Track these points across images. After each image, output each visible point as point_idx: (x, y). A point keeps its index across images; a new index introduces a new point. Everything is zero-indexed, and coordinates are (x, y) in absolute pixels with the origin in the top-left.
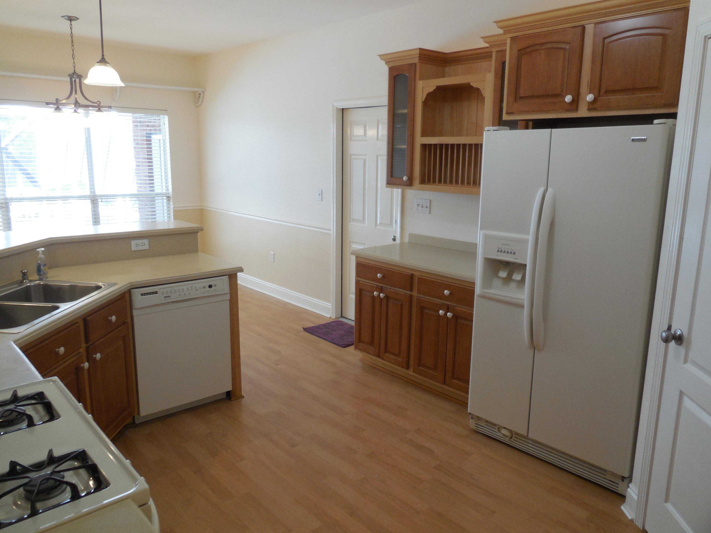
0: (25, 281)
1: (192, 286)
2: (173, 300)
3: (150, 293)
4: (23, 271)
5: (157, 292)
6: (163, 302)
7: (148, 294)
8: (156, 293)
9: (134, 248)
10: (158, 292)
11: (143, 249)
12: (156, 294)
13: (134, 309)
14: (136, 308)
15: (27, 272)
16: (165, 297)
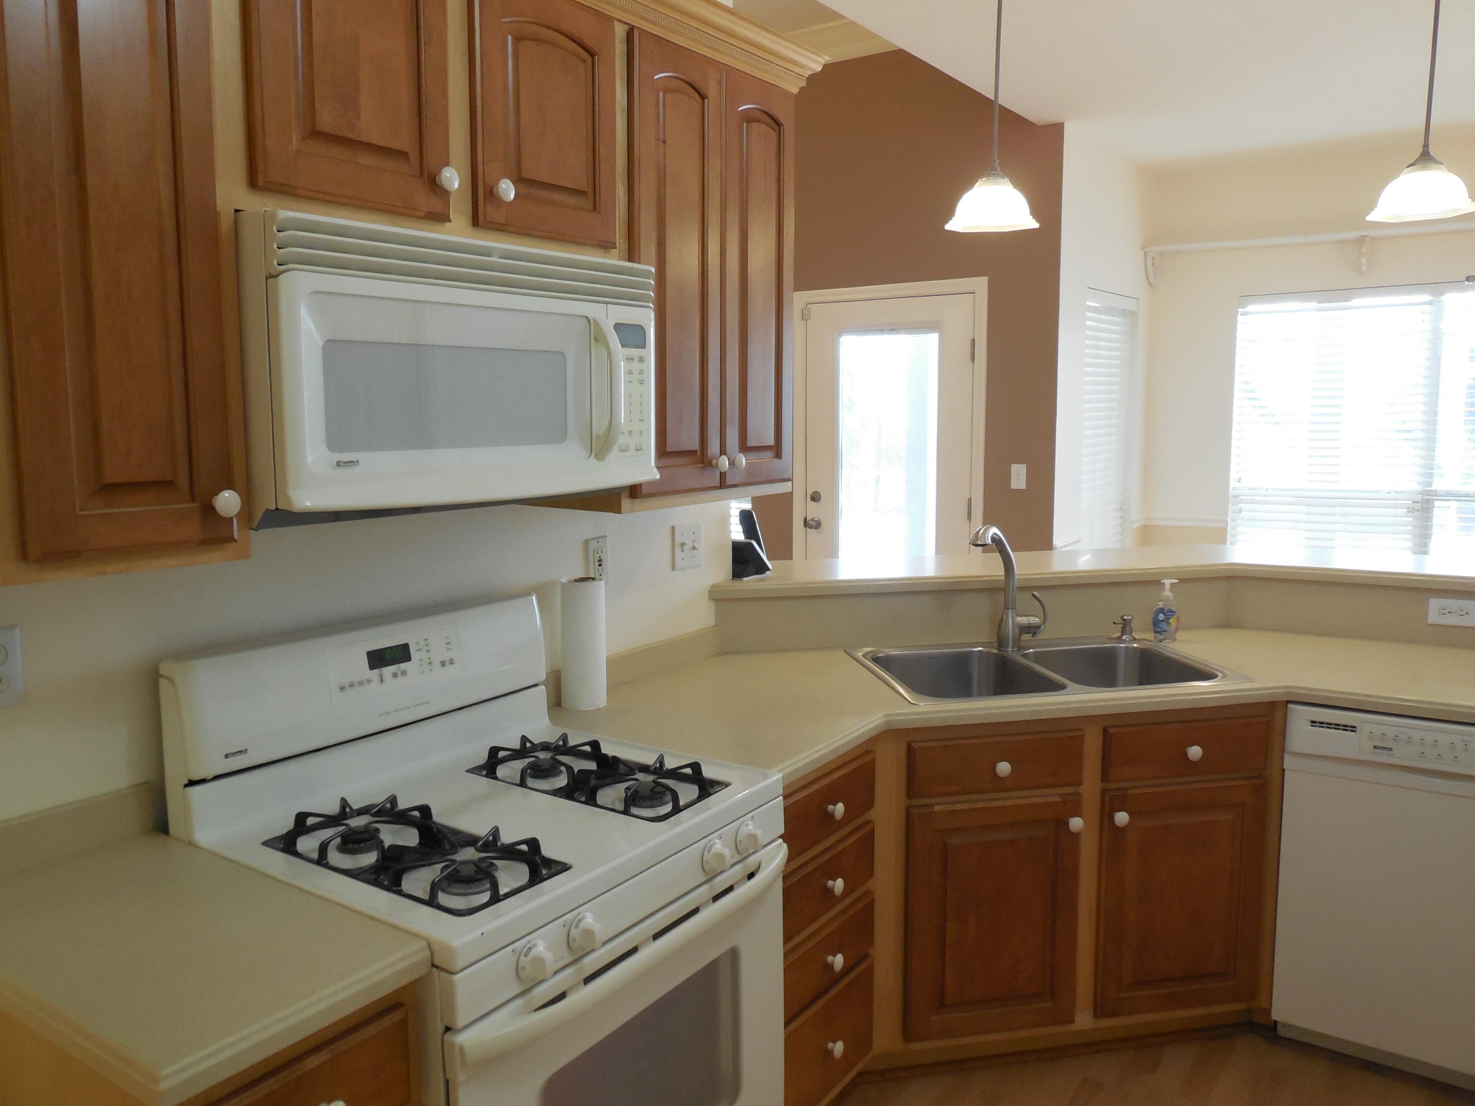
0: (1124, 637)
1: (1468, 742)
2: (1401, 762)
3: (1337, 726)
4: (1125, 617)
5: (1354, 727)
6: (1364, 758)
7: (1329, 725)
8: (1353, 729)
9: (1433, 617)
10: (1358, 729)
11: (1463, 624)
12: (1353, 733)
13: (1287, 752)
14: (1296, 749)
15: (1131, 620)
16: (1375, 747)
